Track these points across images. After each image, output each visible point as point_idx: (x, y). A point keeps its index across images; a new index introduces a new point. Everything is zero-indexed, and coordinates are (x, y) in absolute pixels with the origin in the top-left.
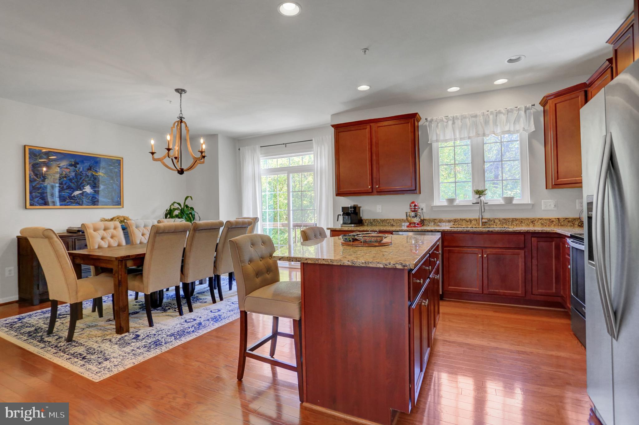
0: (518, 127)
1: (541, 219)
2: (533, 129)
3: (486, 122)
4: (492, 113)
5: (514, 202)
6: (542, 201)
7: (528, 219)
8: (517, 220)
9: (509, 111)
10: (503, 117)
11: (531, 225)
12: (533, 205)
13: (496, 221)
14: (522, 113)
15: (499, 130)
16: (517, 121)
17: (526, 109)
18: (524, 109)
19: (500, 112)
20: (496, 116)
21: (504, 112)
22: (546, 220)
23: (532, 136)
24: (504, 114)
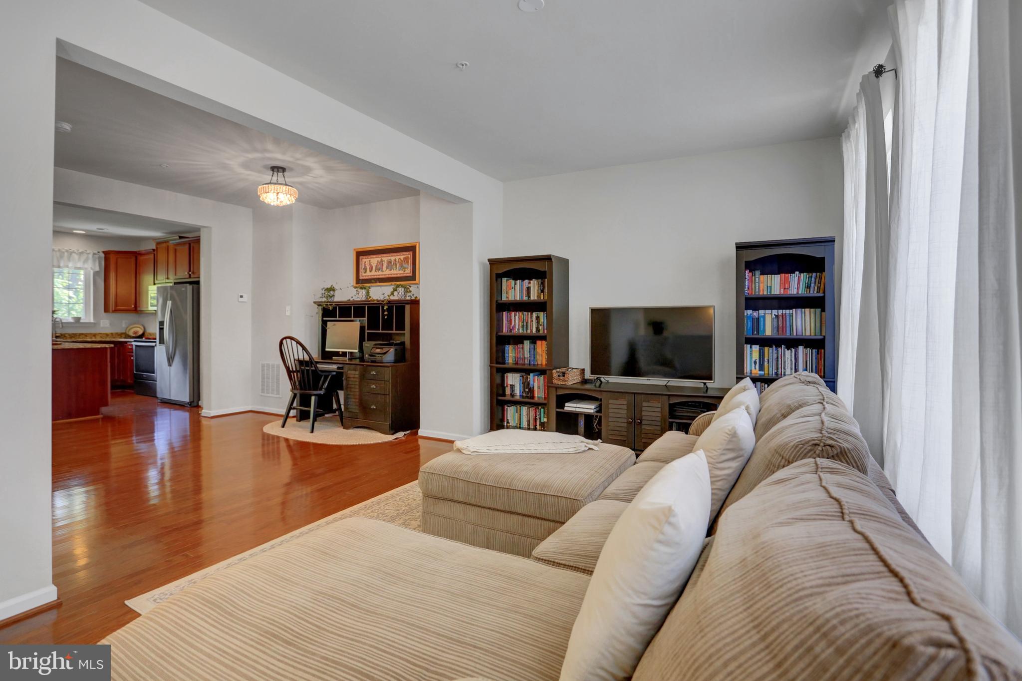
0: (86, 266)
1: (101, 334)
2: (97, 269)
3: (61, 257)
4: (67, 251)
5: (81, 321)
6: (102, 321)
7: (91, 334)
8: (82, 334)
9: (81, 253)
10: (75, 256)
11: (93, 337)
12: (94, 323)
13: (66, 335)
14: (91, 256)
15: (70, 265)
16: (86, 261)
17: (94, 254)
18: (92, 254)
19: (74, 252)
20: (71, 254)
21: (77, 252)
22: (104, 334)
23: (96, 274)
24: (77, 254)
